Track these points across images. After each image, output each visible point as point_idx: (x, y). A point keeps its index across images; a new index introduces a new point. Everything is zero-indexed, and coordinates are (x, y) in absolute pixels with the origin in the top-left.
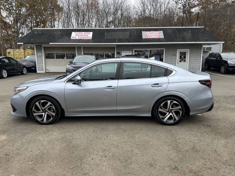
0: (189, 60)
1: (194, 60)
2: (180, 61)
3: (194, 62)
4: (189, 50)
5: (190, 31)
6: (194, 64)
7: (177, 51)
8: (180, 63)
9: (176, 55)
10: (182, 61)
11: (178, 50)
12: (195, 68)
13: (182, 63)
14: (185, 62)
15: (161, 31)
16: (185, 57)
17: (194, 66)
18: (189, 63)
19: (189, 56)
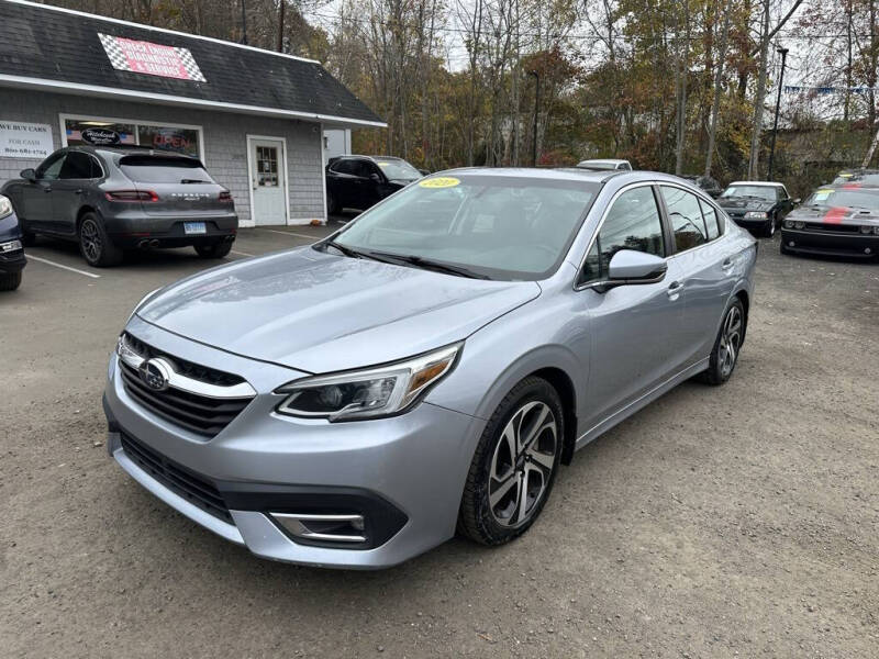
0: (289, 178)
1: (303, 181)
2: (262, 183)
3: (306, 188)
4: (284, 140)
5: (284, 69)
6: (304, 195)
7: (248, 141)
8: (262, 188)
9: (244, 157)
10: (267, 184)
11: (249, 137)
12: (309, 208)
13: (268, 189)
14: (277, 185)
15: (184, 50)
16: (274, 168)
17: (306, 201)
18: (290, 191)
19: (288, 164)
